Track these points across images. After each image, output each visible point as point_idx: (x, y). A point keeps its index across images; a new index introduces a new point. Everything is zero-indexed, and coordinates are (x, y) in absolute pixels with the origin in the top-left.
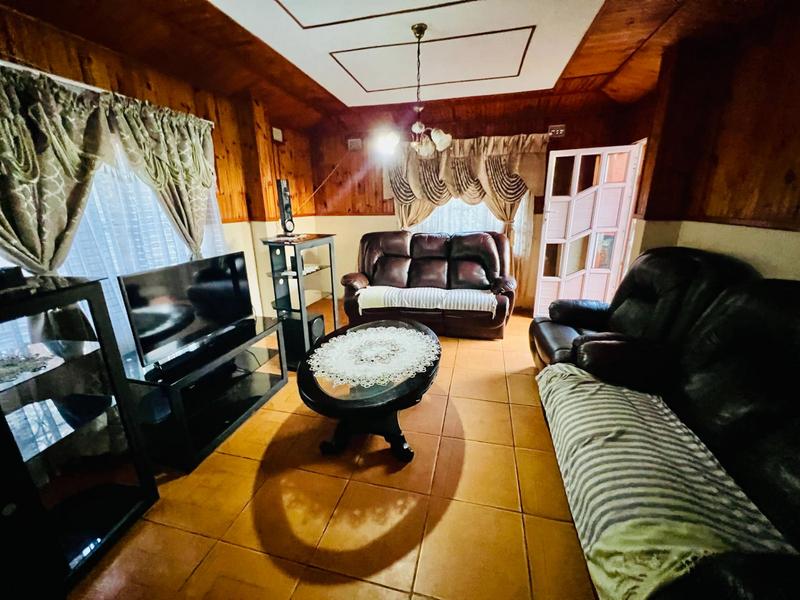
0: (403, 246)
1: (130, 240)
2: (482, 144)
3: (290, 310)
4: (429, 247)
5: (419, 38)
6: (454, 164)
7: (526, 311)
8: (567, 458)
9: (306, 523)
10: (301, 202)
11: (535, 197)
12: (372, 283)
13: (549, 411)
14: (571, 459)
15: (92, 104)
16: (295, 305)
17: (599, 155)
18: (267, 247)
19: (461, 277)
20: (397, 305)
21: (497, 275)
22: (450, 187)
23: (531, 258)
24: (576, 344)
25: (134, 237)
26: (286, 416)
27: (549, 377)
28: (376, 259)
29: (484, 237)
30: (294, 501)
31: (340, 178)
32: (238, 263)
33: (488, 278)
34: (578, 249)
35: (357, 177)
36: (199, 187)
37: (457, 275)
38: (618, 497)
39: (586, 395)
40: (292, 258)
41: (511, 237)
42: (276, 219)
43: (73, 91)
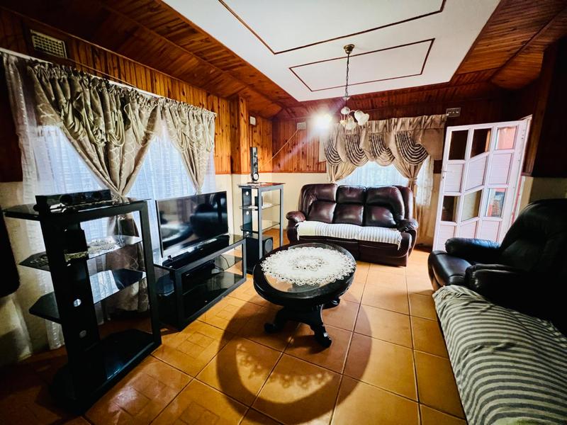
0: (331, 194)
1: (163, 181)
2: (393, 123)
3: (252, 232)
4: (349, 196)
5: (349, 53)
6: (371, 138)
7: (426, 247)
8: (459, 361)
9: (251, 378)
10: (265, 161)
11: (435, 161)
12: (307, 219)
13: (443, 322)
14: (462, 362)
15: (155, 103)
16: (255, 228)
17: (490, 129)
18: (241, 189)
19: (374, 218)
21: (403, 217)
22: (367, 154)
23: (431, 207)
24: (469, 271)
25: (166, 179)
26: (243, 303)
27: (444, 295)
28: (311, 202)
29: (393, 190)
30: (244, 361)
31: (290, 148)
32: (222, 201)
33: (395, 220)
35: (300, 146)
36: (205, 151)
37: (370, 217)
39: (477, 312)
40: (255, 197)
41: (415, 190)
42: (247, 173)
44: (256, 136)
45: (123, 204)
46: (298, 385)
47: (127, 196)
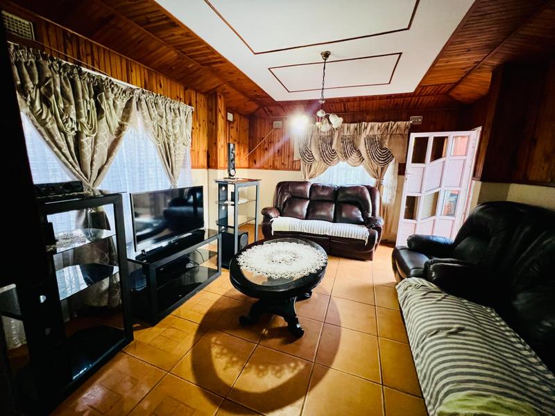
0: (305, 191)
1: (138, 174)
2: (363, 127)
3: (227, 226)
4: (322, 193)
5: (325, 60)
6: (343, 139)
7: (390, 243)
8: (418, 346)
9: (226, 369)
10: (241, 158)
11: (399, 164)
12: (281, 215)
13: (405, 311)
14: (421, 346)
15: (130, 94)
16: (231, 223)
17: (447, 137)
18: (217, 184)
19: (344, 215)
20: (298, 230)
21: (370, 215)
22: (339, 154)
23: (395, 205)
24: (427, 265)
25: (140, 172)
26: (218, 297)
27: (406, 287)
28: (286, 199)
29: (362, 189)
30: (219, 354)
31: (266, 146)
32: (198, 195)
33: (363, 217)
34: (431, 201)
35: (278, 146)
36: (181, 145)
37: (341, 214)
38: (456, 374)
39: (434, 301)
40: (232, 193)
41: (381, 190)
42: (224, 168)
43: (122, 87)
44: (233, 133)
45: (95, 197)
46: (272, 374)
47: (98, 188)
